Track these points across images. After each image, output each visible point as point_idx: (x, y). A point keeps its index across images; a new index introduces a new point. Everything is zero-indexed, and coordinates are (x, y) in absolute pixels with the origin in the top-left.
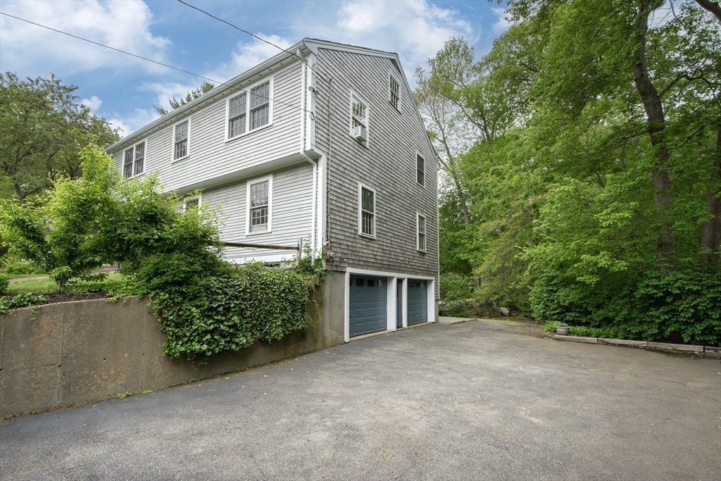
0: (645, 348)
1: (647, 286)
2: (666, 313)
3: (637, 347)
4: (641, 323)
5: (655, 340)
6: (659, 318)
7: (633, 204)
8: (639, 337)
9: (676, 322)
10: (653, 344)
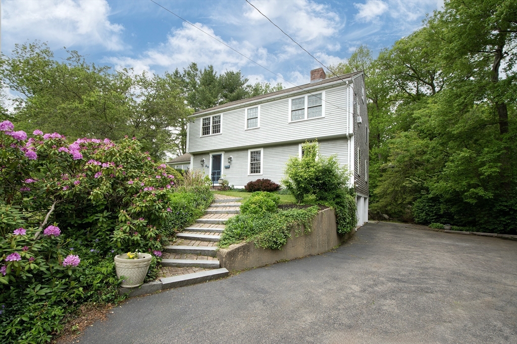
0: (496, 237)
1: (500, 205)
2: (509, 219)
3: (492, 236)
4: (494, 224)
5: (501, 233)
6: (505, 221)
7: (499, 164)
8: (492, 231)
9: (513, 224)
10: (500, 235)
